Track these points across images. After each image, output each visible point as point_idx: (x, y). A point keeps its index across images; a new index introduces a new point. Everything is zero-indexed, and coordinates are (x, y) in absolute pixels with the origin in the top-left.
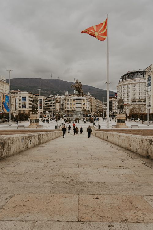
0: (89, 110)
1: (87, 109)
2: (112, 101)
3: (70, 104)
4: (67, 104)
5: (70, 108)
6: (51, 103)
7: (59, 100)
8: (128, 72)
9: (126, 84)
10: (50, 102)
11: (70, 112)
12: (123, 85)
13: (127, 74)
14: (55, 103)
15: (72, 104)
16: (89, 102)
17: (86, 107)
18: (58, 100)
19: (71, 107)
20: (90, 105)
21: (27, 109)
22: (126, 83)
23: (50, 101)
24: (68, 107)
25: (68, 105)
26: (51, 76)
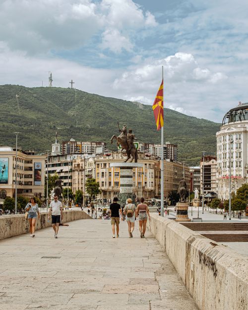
0: (153, 188)
1: (149, 187)
2: (210, 166)
3: (108, 174)
4: (100, 175)
5: (108, 183)
6: (62, 171)
7: (80, 163)
8: (240, 103)
9: (233, 133)
10: (58, 169)
11: (108, 194)
12: (229, 133)
13: (237, 110)
14: (71, 171)
15: (112, 174)
16: (152, 171)
17: (146, 183)
18: (78, 165)
19: (110, 183)
20: (156, 177)
21: (11, 187)
22: (235, 130)
23: (60, 165)
24: (103, 182)
25: (103, 176)
26: (51, 80)
